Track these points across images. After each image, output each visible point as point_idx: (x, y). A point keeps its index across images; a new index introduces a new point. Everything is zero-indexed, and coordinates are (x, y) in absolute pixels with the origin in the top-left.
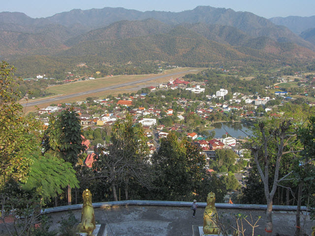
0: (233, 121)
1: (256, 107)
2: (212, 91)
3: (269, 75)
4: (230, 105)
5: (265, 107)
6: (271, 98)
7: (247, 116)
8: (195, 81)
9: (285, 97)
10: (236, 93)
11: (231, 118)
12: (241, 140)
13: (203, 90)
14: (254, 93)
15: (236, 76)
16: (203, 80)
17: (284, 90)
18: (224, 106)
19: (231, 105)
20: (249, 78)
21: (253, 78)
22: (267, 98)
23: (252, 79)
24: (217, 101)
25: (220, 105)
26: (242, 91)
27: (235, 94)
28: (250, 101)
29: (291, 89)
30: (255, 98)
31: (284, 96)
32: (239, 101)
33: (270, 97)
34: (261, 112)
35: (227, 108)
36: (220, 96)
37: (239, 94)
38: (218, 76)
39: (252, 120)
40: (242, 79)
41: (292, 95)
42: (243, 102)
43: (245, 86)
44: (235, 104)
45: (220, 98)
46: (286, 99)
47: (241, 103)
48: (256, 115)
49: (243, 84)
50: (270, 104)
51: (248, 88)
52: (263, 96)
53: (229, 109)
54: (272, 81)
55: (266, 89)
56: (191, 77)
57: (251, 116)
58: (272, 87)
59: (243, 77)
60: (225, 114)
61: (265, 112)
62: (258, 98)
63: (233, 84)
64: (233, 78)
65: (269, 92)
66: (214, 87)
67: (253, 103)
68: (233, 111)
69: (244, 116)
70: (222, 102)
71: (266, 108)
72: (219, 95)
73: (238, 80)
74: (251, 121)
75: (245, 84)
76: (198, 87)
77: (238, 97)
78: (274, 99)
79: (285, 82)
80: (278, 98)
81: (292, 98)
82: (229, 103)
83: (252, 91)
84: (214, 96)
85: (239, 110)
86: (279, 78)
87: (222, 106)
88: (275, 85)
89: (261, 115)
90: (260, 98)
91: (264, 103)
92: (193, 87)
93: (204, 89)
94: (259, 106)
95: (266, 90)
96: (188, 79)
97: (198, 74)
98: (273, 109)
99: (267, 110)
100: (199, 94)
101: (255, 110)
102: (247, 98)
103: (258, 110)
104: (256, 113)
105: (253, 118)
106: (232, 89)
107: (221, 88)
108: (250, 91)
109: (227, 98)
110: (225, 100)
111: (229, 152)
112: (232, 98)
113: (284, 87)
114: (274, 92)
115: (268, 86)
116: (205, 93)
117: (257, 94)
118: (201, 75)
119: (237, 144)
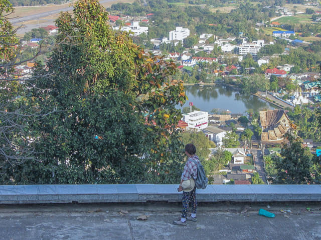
0: (202, 84)
1: (241, 59)
2: (161, 32)
3: (261, 4)
4: (193, 55)
5: (257, 58)
6: (267, 41)
7: (227, 73)
8: (129, 14)
9: (290, 41)
10: (204, 35)
11: (198, 78)
12: (217, 116)
13: (144, 30)
14: (236, 34)
15: (203, 6)
16: (143, 12)
17: (289, 28)
18: (185, 57)
19: (198, 56)
20: (226, 9)
21: (233, 8)
22: (259, 41)
23: (232, 11)
24: (171, 48)
25: (177, 56)
26: (214, 30)
27: (202, 36)
28: (228, 48)
29: (301, 26)
30: (239, 42)
31: (289, 38)
32: (211, 48)
33: (264, 39)
34: (251, 66)
35: (189, 60)
36: (176, 41)
37: (210, 36)
38: (170, 6)
39: (235, 80)
40: (213, 10)
41: (303, 36)
42: (217, 51)
43: (220, 22)
44: (203, 54)
45: (176, 44)
46: (294, 44)
47: (214, 51)
48: (242, 71)
49: (215, 18)
50: (266, 51)
51: (226, 26)
52: (252, 38)
53: (194, 62)
54: (267, 13)
55: (257, 26)
56: (123, 8)
57: (234, 74)
58: (268, 24)
59: (216, 7)
60: (186, 71)
61: (257, 66)
62: (244, 42)
63: (198, 19)
64: (198, 8)
65: (263, 32)
66: (165, 24)
67: (236, 51)
68: (201, 65)
69: (220, 75)
70: (180, 50)
71: (259, 59)
72: (174, 39)
73: (206, 13)
74: (233, 83)
75: (219, 18)
76: (136, 24)
77: (208, 42)
78: (272, 43)
79: (290, 14)
80: (280, 42)
81: (304, 42)
82: (192, 51)
83: (233, 30)
84: (165, 40)
85: (211, 63)
86: (278, 7)
87: (179, 58)
88: (272, 20)
89: (251, 72)
90: (248, 42)
91: (255, 51)
92: (127, 25)
93: (147, 28)
94: (247, 57)
95: (258, 29)
96: (118, 12)
97: (134, 4)
98: (272, 61)
99: (260, 62)
100: (137, 37)
101: (240, 63)
102: (224, 43)
103: (245, 64)
104: (242, 67)
105: (236, 78)
106: (196, 27)
107: (177, 25)
108: (228, 31)
109: (188, 43)
110: (186, 46)
111: (198, 136)
112: (197, 43)
113: (288, 23)
114: (270, 33)
115: (261, 22)
116: (150, 35)
117: (241, 35)
118: (140, 5)
119: (210, 123)
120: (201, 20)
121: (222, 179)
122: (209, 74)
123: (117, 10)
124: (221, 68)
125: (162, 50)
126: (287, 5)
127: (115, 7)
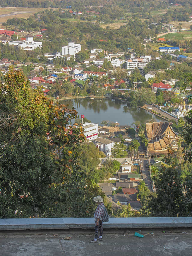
0: (93, 97)
1: (129, 73)
2: (54, 47)
3: (148, 20)
4: (85, 70)
5: (144, 73)
6: (153, 56)
7: (116, 87)
8: (23, 29)
9: (176, 56)
10: (95, 50)
11: (89, 91)
12: (106, 127)
13: (38, 44)
14: (125, 50)
15: (94, 22)
16: (38, 27)
17: (174, 44)
18: (77, 72)
19: (89, 70)
20: (116, 25)
21: (122, 24)
22: (146, 57)
23: (121, 27)
24: (63, 63)
25: (69, 70)
26: (105, 45)
27: (93, 51)
28: (118, 63)
29: (186, 42)
30: (127, 57)
31: (175, 54)
32: (101, 63)
33: (151, 55)
34: (138, 80)
35: (81, 74)
36: (69, 55)
37: (100, 51)
38: (63, 22)
39: (123, 94)
40: (103, 26)
41: (187, 52)
42: (107, 66)
43: (110, 38)
44: (94, 69)
45: (68, 59)
46: (178, 59)
47: (104, 66)
48: (130, 85)
49: (105, 34)
50: (153, 67)
51: (115, 42)
52: (140, 54)
53: (85, 76)
54: (154, 30)
55: (145, 42)
56: (18, 23)
57: (123, 88)
58: (155, 40)
59: (107, 23)
60: (78, 84)
61: (144, 80)
62: (133, 57)
63: (89, 35)
64: (89, 24)
65: (150, 48)
66: (58, 39)
67: (124, 66)
68: (91, 79)
69: (110, 88)
70: (72, 64)
71: (146, 74)
72: (67, 53)
73: (97, 29)
74: (122, 97)
75: (110, 34)
76: (31, 39)
77: (99, 57)
78: (158, 58)
79: (175, 31)
80: (166, 57)
81: (188, 58)
82: (84, 66)
83: (122, 46)
84: (58, 55)
85: (101, 77)
86: (165, 24)
87: (72, 72)
88: (159, 36)
89: (139, 86)
90: (136, 57)
91: (143, 66)
92: (21, 39)
93: (41, 43)
94: (134, 71)
95: (145, 45)
96: (13, 27)
97: (28, 19)
98: (158, 75)
99: (147, 77)
100: (31, 52)
101: (128, 77)
102: (114, 59)
103: (133, 78)
104: (130, 82)
105: (125, 91)
106: (88, 43)
107: (70, 41)
108: (118, 46)
109: (80, 58)
110: (77, 61)
111: (88, 147)
112: (88, 58)
113: (174, 40)
114: (157, 49)
115: (148, 38)
116: (43, 50)
117: (130, 51)
118: (35, 20)
119: (100, 135)
120: (92, 36)
121: (111, 187)
122: (99, 87)
123: (13, 25)
124: (111, 82)
125: (55, 64)
126: (173, 22)
127: (10, 22)
